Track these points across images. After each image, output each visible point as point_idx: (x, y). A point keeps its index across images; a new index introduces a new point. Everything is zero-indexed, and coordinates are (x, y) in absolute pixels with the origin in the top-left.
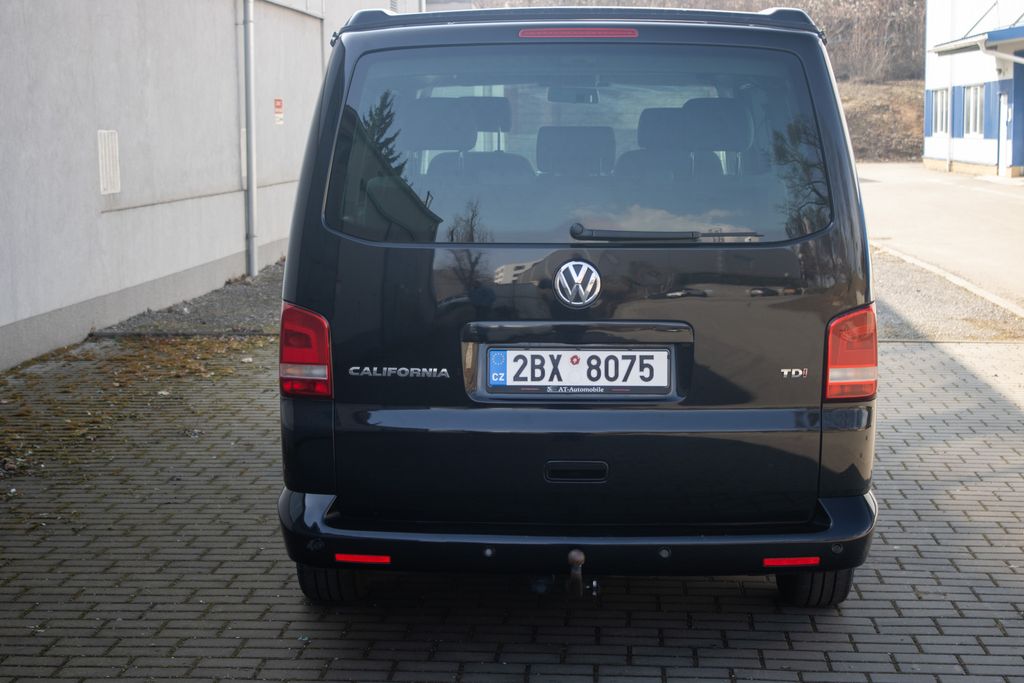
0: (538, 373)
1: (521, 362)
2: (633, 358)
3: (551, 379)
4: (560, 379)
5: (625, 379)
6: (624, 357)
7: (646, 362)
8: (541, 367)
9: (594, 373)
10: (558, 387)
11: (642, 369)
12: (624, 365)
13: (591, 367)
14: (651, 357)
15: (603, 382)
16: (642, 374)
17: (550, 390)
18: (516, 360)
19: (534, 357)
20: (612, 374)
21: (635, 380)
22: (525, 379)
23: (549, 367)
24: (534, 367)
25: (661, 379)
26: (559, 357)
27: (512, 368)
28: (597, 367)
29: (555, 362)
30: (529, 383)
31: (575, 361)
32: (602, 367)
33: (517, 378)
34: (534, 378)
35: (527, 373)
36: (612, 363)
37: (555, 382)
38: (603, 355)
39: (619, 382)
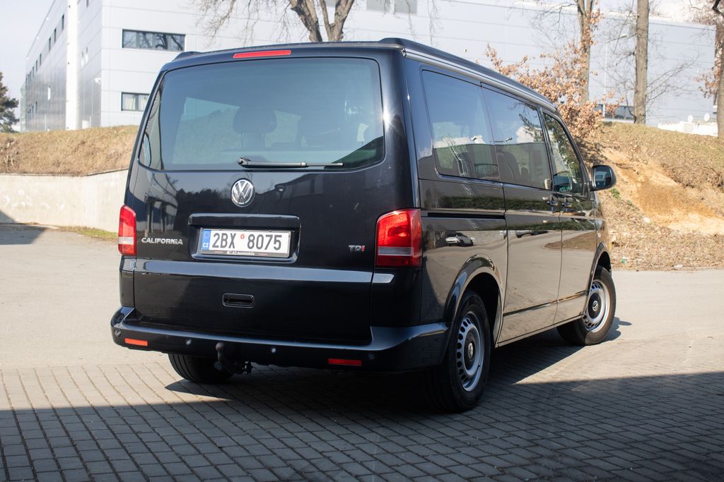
0: (224, 243)
1: (217, 236)
2: (271, 236)
3: (230, 247)
4: (234, 247)
5: (266, 249)
6: (267, 236)
7: (278, 239)
8: (226, 240)
9: (251, 244)
10: (232, 252)
11: (275, 243)
12: (266, 240)
13: (250, 241)
14: (280, 236)
15: (255, 249)
16: (275, 245)
17: (228, 253)
18: (215, 236)
19: (223, 234)
20: (259, 245)
21: (271, 250)
22: (218, 247)
23: (229, 240)
24: (223, 240)
25: (285, 249)
26: (235, 234)
27: (213, 239)
28: (253, 241)
29: (233, 237)
30: (219, 249)
31: (243, 237)
32: (255, 241)
33: (214, 246)
34: (222, 246)
35: (219, 243)
36: (260, 238)
37: (232, 249)
38: (256, 233)
39: (263, 250)
